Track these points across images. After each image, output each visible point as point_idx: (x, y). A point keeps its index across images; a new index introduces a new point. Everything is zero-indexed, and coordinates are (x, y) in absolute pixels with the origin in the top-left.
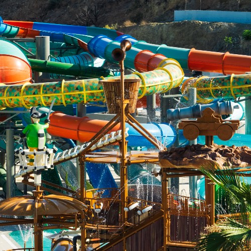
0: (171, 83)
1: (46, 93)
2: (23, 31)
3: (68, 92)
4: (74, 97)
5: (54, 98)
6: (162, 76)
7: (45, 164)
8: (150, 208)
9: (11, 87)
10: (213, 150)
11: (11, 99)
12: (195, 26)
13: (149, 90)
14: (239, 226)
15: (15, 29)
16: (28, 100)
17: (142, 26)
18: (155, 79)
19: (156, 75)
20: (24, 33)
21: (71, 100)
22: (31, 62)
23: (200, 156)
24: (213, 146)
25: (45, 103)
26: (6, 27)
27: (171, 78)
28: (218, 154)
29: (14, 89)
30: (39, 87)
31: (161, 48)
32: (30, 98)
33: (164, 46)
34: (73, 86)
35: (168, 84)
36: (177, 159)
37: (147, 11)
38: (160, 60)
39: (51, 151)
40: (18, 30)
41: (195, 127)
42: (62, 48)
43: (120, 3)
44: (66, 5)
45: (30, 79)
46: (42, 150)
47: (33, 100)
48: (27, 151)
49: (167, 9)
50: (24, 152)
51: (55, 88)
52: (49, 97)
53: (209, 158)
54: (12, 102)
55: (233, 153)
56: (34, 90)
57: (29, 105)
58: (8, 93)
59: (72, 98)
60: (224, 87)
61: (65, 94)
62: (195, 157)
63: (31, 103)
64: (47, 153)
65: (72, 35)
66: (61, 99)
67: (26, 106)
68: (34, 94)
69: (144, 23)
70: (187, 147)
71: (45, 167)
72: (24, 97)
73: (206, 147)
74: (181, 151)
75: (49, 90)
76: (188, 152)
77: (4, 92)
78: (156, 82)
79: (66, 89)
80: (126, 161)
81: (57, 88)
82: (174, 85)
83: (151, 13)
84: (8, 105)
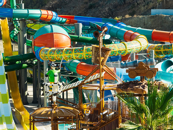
0: (141, 48)
1: (76, 53)
2: (69, 20)
3: (87, 52)
4: (90, 55)
5: (80, 55)
6: (136, 44)
7: (58, 91)
8: (113, 113)
9: (58, 50)
10: (144, 84)
11: (58, 56)
12: (161, 17)
13: (129, 51)
14: (134, 125)
15: (64, 20)
16: (67, 56)
17: (135, 17)
18: (132, 46)
19: (133, 43)
20: (69, 21)
21: (89, 56)
22: (71, 37)
23: (137, 87)
24: (144, 82)
25: (76, 58)
26: (60, 18)
27: (141, 45)
28: (146, 85)
29: (60, 51)
30: (72, 50)
31: (138, 29)
32: (67, 55)
33: (140, 28)
34: (89, 49)
35: (139, 48)
36: (125, 89)
37: (138, 10)
38: (136, 35)
39: (61, 84)
40: (66, 20)
41: (134, 72)
42: (89, 29)
43: (125, 6)
44: (98, 7)
45: (70, 45)
46: (57, 83)
47: (69, 56)
48: (49, 84)
49: (148, 9)
50: (47, 84)
51: (80, 50)
52: (77, 55)
53: (141, 88)
54: (59, 57)
55: (154, 85)
56: (70, 51)
57: (67, 59)
58: (57, 53)
59: (89, 55)
60: (169, 50)
61: (86, 53)
62: (134, 87)
63: (68, 58)
64: (59, 85)
65: (94, 23)
66: (84, 56)
67: (65, 59)
68: (70, 53)
69: (135, 16)
70: (130, 82)
71: (58, 92)
72: (65, 55)
73: (140, 82)
74: (127, 84)
75: (77, 51)
76: (131, 85)
77: (54, 52)
78: (133, 47)
79: (86, 50)
80: (102, 89)
81: (81, 50)
82: (143, 49)
83: (140, 11)
84: (57, 59)
